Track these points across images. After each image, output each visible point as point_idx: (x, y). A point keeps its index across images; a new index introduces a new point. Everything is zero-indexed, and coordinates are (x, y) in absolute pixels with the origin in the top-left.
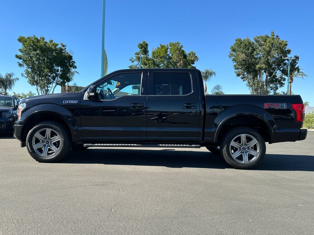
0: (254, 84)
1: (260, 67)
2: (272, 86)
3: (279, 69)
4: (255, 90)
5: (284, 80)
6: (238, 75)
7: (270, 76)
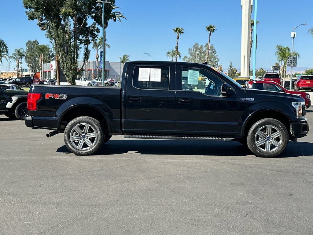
0: (58, 36)
1: (66, 13)
2: (82, 38)
3: (90, 14)
4: (60, 45)
5: (98, 31)
6: (31, 18)
7: (80, 24)
